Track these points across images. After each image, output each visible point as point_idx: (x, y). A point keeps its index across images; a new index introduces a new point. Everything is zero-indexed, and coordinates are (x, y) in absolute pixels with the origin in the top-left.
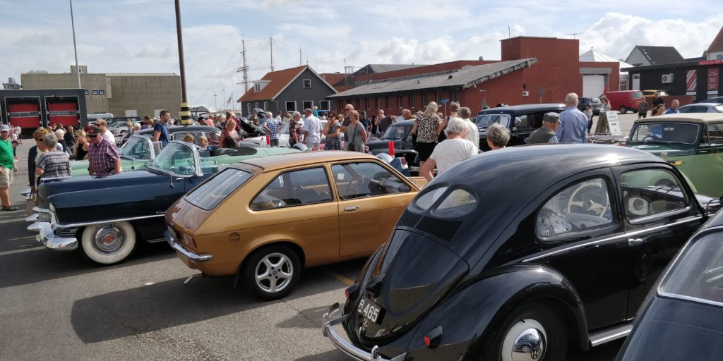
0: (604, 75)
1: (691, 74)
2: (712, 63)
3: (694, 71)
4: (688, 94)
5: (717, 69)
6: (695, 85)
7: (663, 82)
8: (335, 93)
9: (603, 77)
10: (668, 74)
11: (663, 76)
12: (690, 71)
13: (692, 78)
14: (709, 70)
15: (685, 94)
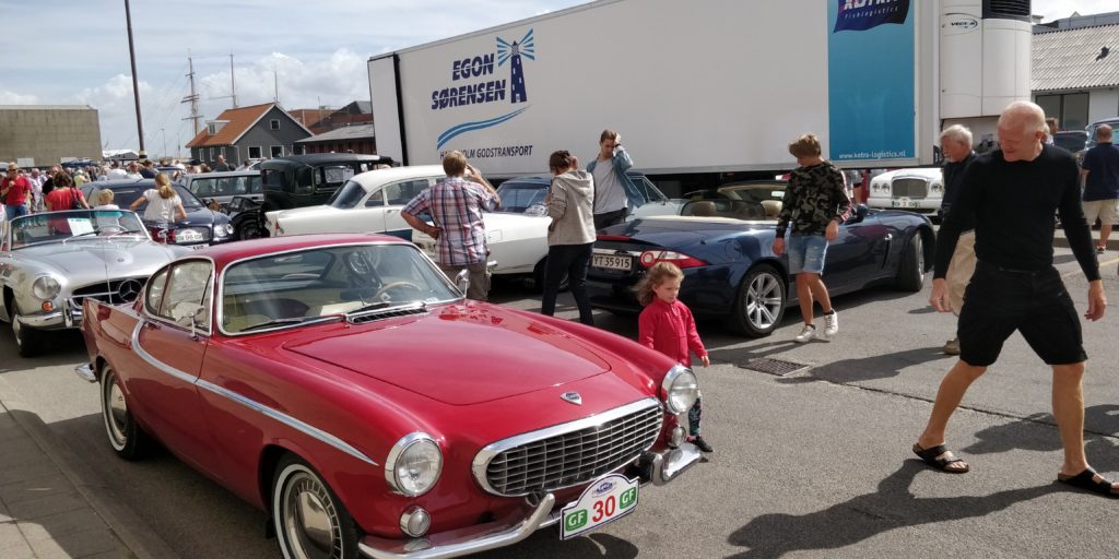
8: (310, 136)
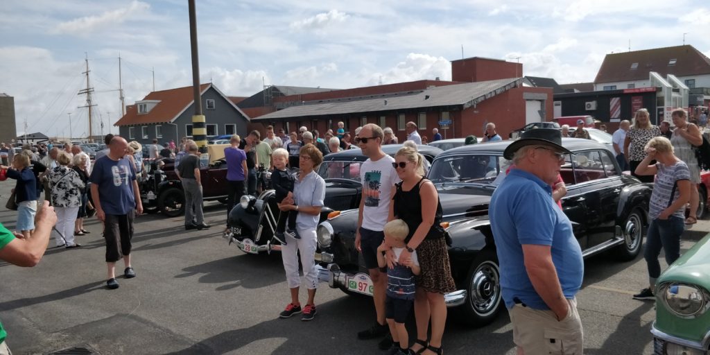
0: (540, 100)
1: (614, 102)
2: (637, 91)
3: (618, 99)
4: (612, 121)
5: (641, 97)
6: (619, 113)
7: (587, 109)
9: (539, 103)
10: (591, 101)
11: (587, 103)
12: (614, 99)
13: (615, 105)
14: (633, 98)
15: (609, 121)
